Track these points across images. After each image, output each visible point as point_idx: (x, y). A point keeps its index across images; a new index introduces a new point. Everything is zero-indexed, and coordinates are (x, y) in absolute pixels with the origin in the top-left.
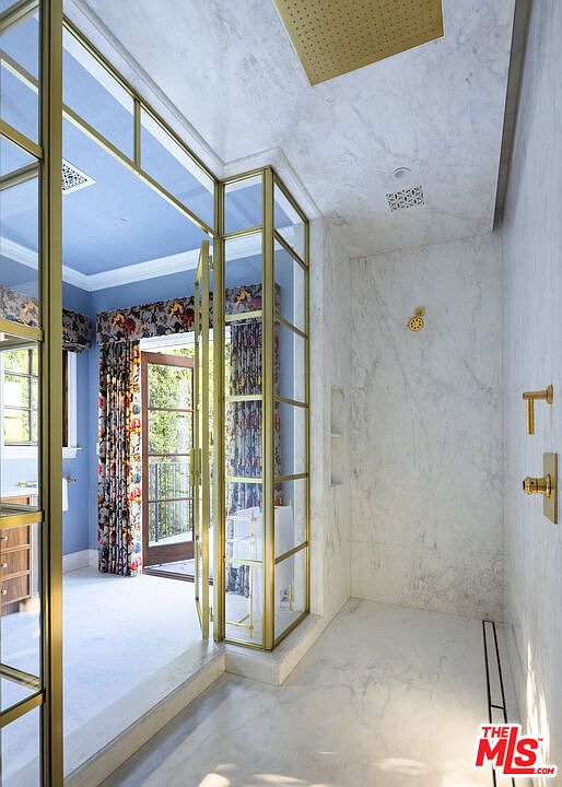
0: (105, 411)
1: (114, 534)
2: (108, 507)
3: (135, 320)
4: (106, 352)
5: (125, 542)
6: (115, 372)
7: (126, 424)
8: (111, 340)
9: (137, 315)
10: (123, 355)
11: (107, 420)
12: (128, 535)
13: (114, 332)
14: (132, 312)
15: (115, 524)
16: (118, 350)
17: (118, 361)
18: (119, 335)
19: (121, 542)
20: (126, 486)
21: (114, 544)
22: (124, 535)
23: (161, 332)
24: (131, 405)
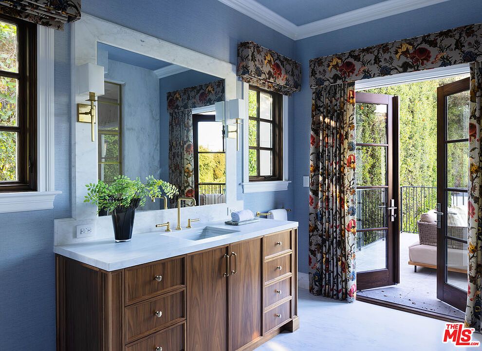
0: (317, 147)
1: (328, 261)
2: (321, 236)
3: (355, 63)
4: (318, 95)
5: (340, 269)
6: (328, 112)
7: (340, 159)
8: (326, 83)
9: (357, 58)
10: (338, 96)
11: (318, 156)
12: (343, 263)
13: (329, 75)
14: (351, 55)
15: (328, 252)
16: (332, 92)
17: (331, 102)
18: (336, 78)
19: (336, 269)
20: (342, 217)
21: (327, 270)
22: (339, 263)
23: (385, 72)
24: (346, 142)
